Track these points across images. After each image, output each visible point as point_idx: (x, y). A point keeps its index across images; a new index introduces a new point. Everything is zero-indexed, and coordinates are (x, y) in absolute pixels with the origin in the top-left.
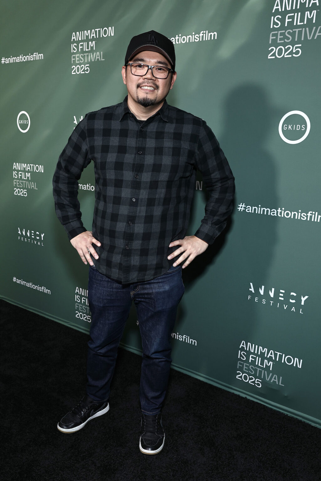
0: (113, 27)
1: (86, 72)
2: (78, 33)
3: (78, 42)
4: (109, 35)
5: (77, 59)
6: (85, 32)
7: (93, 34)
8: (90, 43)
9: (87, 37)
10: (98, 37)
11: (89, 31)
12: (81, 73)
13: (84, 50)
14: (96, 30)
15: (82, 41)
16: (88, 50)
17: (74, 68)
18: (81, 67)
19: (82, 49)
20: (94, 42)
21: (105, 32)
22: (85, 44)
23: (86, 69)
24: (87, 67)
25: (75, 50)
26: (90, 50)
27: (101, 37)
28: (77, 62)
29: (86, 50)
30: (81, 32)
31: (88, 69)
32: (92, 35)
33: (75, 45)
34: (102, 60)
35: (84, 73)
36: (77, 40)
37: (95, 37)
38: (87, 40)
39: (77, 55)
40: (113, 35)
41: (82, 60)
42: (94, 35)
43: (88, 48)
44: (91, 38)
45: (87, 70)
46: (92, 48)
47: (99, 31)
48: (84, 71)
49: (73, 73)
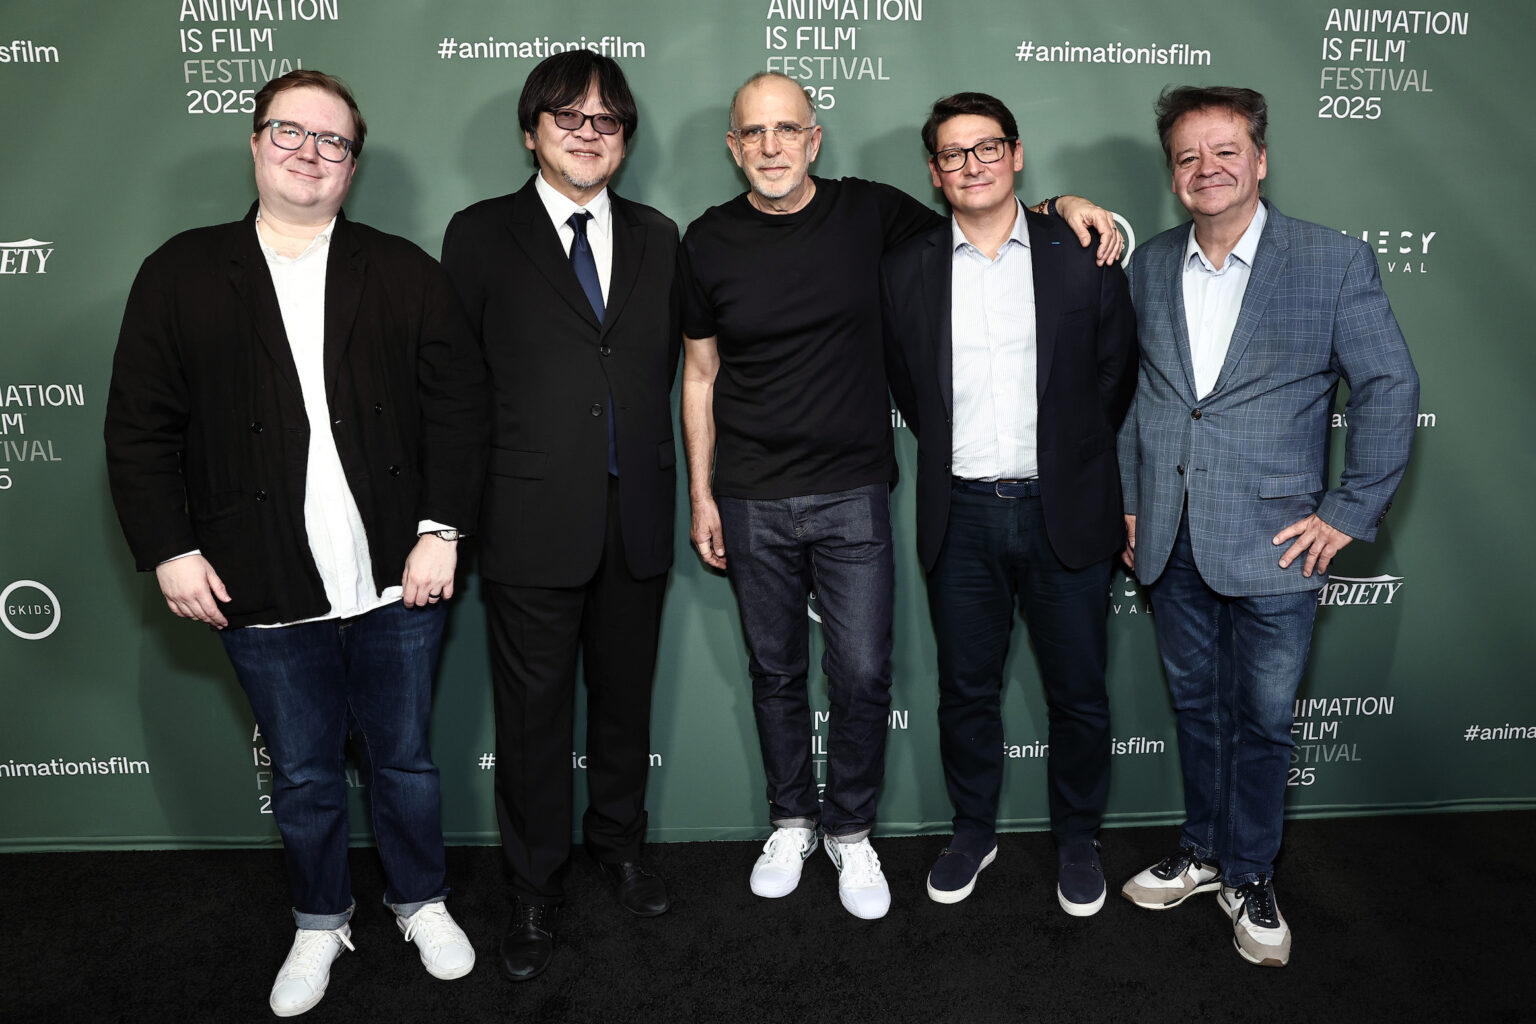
0: (1467, 15)
1: (1368, 116)
2: (1349, 12)
3: (1349, 36)
4: (1453, 32)
5: (1339, 79)
6: (1376, 12)
7: (1402, 21)
8: (1390, 43)
9: (1381, 27)
10: (1415, 31)
11: (1389, 13)
12: (1352, 117)
13: (1368, 59)
14: (1411, 12)
15: (1361, 34)
16: (1381, 60)
17: (1327, 101)
18: (1353, 100)
19: (1360, 57)
20: (1402, 43)
21: (1441, 23)
22: (1372, 46)
23: (1368, 109)
24: (1372, 103)
25: (1335, 55)
26: (1387, 60)
27: (1427, 31)
28: (1338, 87)
29: (1375, 59)
30: (1359, 11)
31: (1376, 109)
32: (1397, 24)
33: (1335, 43)
34: (1424, 90)
35: (1361, 117)
36: (1346, 29)
37: (1407, 31)
38: (1381, 34)
39: (1340, 69)
40: (1463, 32)
41: (1357, 84)
42: (1405, 25)
43: (1381, 54)
44: (1394, 31)
45: (1373, 112)
46: (1394, 56)
47: (1423, 19)
48: (1362, 111)
49: (1321, 116)
